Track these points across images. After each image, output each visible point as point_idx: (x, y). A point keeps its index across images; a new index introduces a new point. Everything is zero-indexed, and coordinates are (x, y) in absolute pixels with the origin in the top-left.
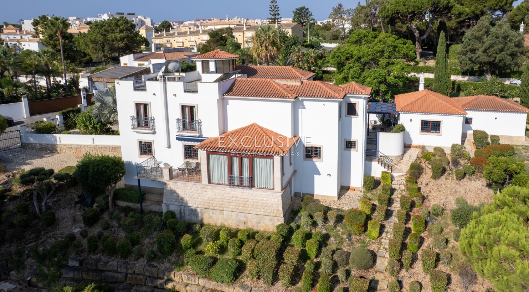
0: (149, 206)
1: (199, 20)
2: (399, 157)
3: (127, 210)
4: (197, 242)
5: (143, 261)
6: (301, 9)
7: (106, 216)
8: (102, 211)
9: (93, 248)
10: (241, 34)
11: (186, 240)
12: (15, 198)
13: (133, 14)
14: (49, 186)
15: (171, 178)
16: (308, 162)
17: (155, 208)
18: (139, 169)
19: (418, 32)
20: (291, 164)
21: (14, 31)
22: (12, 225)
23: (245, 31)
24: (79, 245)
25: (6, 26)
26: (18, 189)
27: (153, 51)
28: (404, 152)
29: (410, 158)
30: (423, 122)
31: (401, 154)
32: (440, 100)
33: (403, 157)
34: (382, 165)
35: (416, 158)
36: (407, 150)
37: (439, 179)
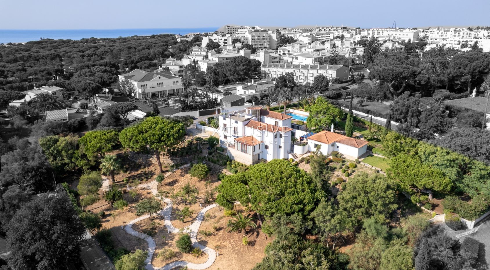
0: (224, 153)
2: (301, 155)
3: (219, 153)
4: (230, 164)
5: (219, 166)
7: (213, 154)
8: (213, 152)
9: (209, 160)
11: (228, 163)
12: (194, 144)
13: (265, 31)
14: (202, 143)
15: (229, 146)
16: (265, 150)
17: (225, 154)
18: (222, 142)
19: (392, 89)
20: (259, 149)
21: (198, 49)
22: (193, 151)
24: (206, 159)
26: (195, 142)
27: (253, 83)
28: (306, 153)
29: (305, 156)
30: (315, 144)
31: (301, 153)
32: (325, 137)
33: (303, 155)
34: (292, 156)
35: (307, 156)
36: (308, 153)
37: (307, 164)
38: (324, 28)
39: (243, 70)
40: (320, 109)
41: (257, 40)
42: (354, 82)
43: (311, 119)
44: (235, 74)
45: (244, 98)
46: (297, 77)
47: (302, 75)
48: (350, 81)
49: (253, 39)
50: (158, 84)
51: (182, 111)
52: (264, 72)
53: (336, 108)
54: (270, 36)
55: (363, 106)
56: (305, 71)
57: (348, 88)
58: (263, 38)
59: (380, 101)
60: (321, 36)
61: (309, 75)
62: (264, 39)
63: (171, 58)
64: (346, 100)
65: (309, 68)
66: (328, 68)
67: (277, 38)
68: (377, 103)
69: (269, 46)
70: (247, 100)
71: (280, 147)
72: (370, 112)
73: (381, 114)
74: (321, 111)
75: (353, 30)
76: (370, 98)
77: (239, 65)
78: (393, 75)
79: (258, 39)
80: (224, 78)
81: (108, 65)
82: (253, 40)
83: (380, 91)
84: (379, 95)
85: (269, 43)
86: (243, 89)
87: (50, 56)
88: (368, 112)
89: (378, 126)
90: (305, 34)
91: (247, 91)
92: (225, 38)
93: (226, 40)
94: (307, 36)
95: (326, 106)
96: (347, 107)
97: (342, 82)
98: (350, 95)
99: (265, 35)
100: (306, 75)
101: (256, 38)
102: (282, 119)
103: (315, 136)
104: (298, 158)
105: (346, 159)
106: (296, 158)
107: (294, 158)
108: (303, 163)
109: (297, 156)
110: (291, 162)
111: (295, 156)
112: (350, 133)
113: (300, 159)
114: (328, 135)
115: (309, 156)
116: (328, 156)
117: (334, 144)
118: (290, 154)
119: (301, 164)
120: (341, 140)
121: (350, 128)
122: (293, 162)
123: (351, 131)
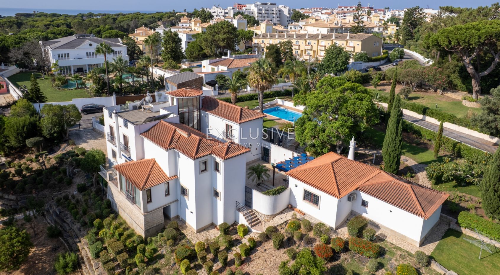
1: (342, 7)
2: (268, 216)
6: (412, 10)
10: (316, 42)
13: (275, 4)
16: (182, 196)
19: (471, 67)
21: (186, 20)
23: (320, 39)
25: (183, 17)
27: (228, 57)
28: (282, 212)
29: (278, 221)
30: (305, 191)
31: (269, 214)
32: (333, 174)
33: (274, 217)
34: (246, 218)
35: (282, 223)
36: (288, 212)
37: (278, 250)
38: (347, 7)
39: (223, 40)
40: (324, 102)
41: (265, 15)
42: (388, 60)
43: (304, 123)
44: (213, 45)
45: (202, 78)
46: (302, 51)
47: (309, 48)
48: (382, 59)
49: (259, 13)
50: (87, 53)
51: (95, 96)
52: (256, 45)
53: (362, 100)
54: (280, 11)
55: (411, 99)
56: (313, 42)
57: (380, 69)
58: (272, 12)
59: (439, 92)
60: (343, 15)
61: (319, 48)
62: (273, 14)
63: (143, 27)
64: (379, 88)
65: (320, 37)
66: (348, 38)
67: (289, 14)
68: (435, 95)
69: (279, 22)
70: (208, 80)
71: (217, 194)
72: (428, 112)
73: (455, 117)
74: (327, 107)
75: (381, 10)
76: (421, 86)
77: (218, 33)
78: (480, 38)
79: (266, 13)
80: (199, 51)
81: (63, 34)
82: (260, 15)
83: (441, 73)
84: (438, 79)
85: (279, 19)
86: (211, 64)
87: (8, 23)
88: (424, 111)
89: (455, 145)
90: (324, 12)
91: (216, 68)
92: (226, 11)
93: (227, 13)
94: (326, 13)
95: (339, 95)
96: (383, 99)
97: (370, 60)
98: (384, 79)
99: (274, 9)
100: (315, 48)
101: (263, 12)
102: (238, 121)
103: (308, 170)
104: (260, 224)
105: (386, 241)
106: (256, 223)
107: (249, 224)
108: (270, 245)
109: (258, 219)
110: (240, 234)
111: (253, 218)
112: (395, 162)
113: (265, 230)
114: (339, 168)
115: (287, 221)
116: (337, 228)
117: (355, 195)
118: (242, 212)
119: (264, 249)
120: (373, 186)
121: (396, 150)
122: (245, 237)
123: (396, 158)
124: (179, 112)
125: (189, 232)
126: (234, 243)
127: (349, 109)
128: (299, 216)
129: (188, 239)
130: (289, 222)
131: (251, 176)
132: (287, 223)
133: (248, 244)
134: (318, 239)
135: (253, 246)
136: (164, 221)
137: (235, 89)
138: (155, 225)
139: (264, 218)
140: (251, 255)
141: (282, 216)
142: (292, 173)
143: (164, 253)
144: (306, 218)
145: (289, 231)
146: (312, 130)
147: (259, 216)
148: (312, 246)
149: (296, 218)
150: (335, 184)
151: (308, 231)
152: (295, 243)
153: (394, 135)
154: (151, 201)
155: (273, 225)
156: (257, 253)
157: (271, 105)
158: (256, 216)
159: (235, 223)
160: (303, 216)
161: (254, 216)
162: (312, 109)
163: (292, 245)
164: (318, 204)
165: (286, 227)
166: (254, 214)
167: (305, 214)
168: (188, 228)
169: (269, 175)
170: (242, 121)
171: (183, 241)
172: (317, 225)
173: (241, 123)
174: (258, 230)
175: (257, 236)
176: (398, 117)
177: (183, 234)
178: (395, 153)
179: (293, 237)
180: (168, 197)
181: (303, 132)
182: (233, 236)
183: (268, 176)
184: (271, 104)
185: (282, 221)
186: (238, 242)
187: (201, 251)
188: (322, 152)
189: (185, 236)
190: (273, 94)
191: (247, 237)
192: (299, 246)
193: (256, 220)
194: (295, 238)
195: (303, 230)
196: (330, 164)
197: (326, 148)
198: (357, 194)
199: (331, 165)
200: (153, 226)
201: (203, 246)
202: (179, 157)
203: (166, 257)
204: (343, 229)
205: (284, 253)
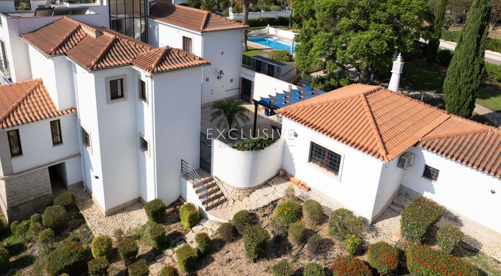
16: (84, 147)
29: (259, 200)
30: (313, 146)
32: (368, 114)
33: (250, 193)
34: (197, 192)
35: (266, 204)
36: (277, 183)
37: (255, 261)
102: (201, 28)
103: (319, 106)
104: (225, 204)
105: (483, 254)
106: (216, 201)
107: (203, 203)
108: (240, 249)
109: (222, 195)
110: (185, 223)
111: (212, 193)
112: (467, 103)
113: (231, 218)
114: (379, 105)
115: (276, 201)
116: (375, 220)
117: (413, 156)
118: (192, 181)
119: (227, 257)
120: (449, 140)
121: (472, 82)
122: (193, 228)
123: (471, 96)
124: (110, 17)
125: (93, 213)
126: (171, 240)
127: (388, 10)
128: (298, 193)
129: (87, 227)
130: (280, 203)
131: (215, 117)
132: (275, 206)
133: (195, 245)
134: (337, 242)
135: (205, 251)
136: (51, 192)
137: (209, 6)
138: (32, 198)
139: (233, 193)
140: (198, 269)
141: (267, 190)
142: (288, 112)
143: (36, 253)
144: (313, 196)
145: (279, 223)
146: (324, 44)
147: (223, 190)
148: (325, 258)
149: (293, 196)
150: (375, 131)
151: (317, 224)
152: (290, 248)
153: (471, 53)
154: (20, 153)
155: (248, 209)
156: (211, 267)
157: (260, 35)
158: (219, 189)
159: (180, 201)
160: (306, 193)
161: (215, 188)
162: (325, 12)
163: (285, 253)
164: (338, 170)
165: (274, 213)
166: (215, 184)
167: (309, 189)
168: (94, 206)
169: (247, 117)
170: (207, 29)
171: (78, 231)
172: (337, 212)
173: (205, 32)
174: (218, 217)
175: (216, 228)
176: (482, 20)
177: (81, 217)
178: (470, 88)
179: (287, 235)
180: (59, 148)
181: (308, 51)
182: (172, 226)
183: (245, 118)
184: (260, 33)
185: (266, 201)
186: (178, 238)
187: (101, 255)
188: (339, 84)
189: (84, 222)
190: (263, 22)
191: (198, 229)
192: (297, 256)
193: (218, 197)
194: (291, 239)
195: (306, 222)
196: (362, 95)
197: (345, 77)
198: (415, 155)
199: (363, 98)
200: (26, 200)
201: (105, 246)
202: (76, 72)
203: (35, 264)
204: (386, 222)
205: (266, 271)
